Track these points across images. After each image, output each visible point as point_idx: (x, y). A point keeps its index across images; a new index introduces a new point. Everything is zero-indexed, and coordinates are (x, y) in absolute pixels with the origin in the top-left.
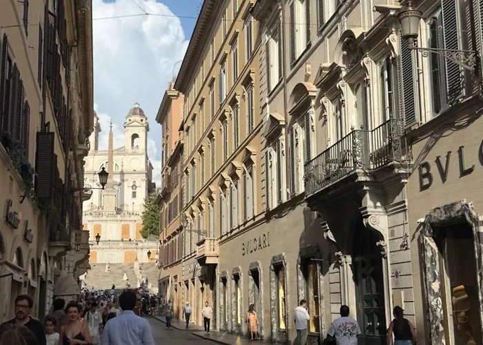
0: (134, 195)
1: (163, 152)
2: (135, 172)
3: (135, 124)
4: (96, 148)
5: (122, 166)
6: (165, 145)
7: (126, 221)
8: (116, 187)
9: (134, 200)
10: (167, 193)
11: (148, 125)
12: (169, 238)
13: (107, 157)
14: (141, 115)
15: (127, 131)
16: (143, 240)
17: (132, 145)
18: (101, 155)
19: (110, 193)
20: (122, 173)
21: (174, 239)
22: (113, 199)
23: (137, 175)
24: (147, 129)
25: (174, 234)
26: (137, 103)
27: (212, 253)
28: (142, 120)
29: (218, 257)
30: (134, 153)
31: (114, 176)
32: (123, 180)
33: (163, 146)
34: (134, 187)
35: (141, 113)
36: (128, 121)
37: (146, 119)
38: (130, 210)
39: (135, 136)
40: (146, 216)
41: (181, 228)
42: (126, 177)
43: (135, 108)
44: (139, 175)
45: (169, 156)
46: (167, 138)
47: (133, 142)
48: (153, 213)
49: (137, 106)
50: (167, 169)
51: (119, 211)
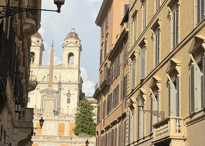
0: (69, 101)
1: (101, 51)
2: (70, 83)
3: (71, 45)
4: (40, 63)
5: (60, 77)
6: (104, 44)
7: (62, 120)
8: (55, 94)
9: (68, 105)
10: (106, 86)
11: (81, 46)
12: (108, 128)
13: (48, 70)
14: (76, 38)
15: (65, 50)
16: (75, 136)
17: (69, 62)
18: (44, 68)
19: (50, 98)
20: (60, 84)
21: (114, 127)
22: (52, 103)
23: (71, 85)
24: (80, 49)
25: (114, 123)
26: (73, 29)
27: (178, 135)
28: (76, 42)
29: (185, 140)
30: (70, 68)
31: (53, 85)
32: (60, 89)
33: (102, 45)
34: (69, 94)
35: (76, 36)
36: (65, 43)
37: (80, 41)
38: (65, 112)
39: (71, 55)
40: (78, 117)
41: (124, 116)
42: (63, 86)
43: (72, 33)
44: (73, 85)
45: (108, 52)
46: (107, 36)
47: (69, 59)
48: (84, 115)
49: (73, 31)
50: (107, 63)
51: (56, 113)
